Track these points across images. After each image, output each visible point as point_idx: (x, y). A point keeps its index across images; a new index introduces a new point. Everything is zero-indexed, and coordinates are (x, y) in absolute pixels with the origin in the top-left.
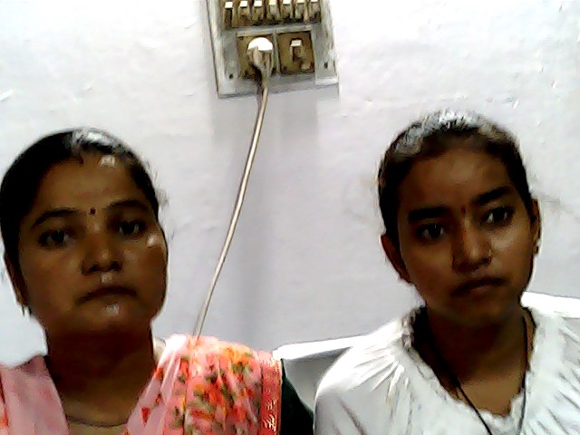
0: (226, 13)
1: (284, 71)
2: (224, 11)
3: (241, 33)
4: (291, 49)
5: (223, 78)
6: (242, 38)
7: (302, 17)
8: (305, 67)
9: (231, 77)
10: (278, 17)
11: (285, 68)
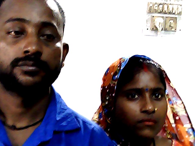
1: (166, 30)
2: (149, 7)
3: (153, 15)
4: (169, 23)
6: (153, 17)
7: (175, 12)
8: (173, 30)
10: (167, 12)
11: (166, 29)
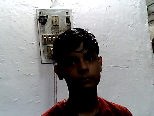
0: (44, 39)
5: (43, 58)
9: (45, 58)
